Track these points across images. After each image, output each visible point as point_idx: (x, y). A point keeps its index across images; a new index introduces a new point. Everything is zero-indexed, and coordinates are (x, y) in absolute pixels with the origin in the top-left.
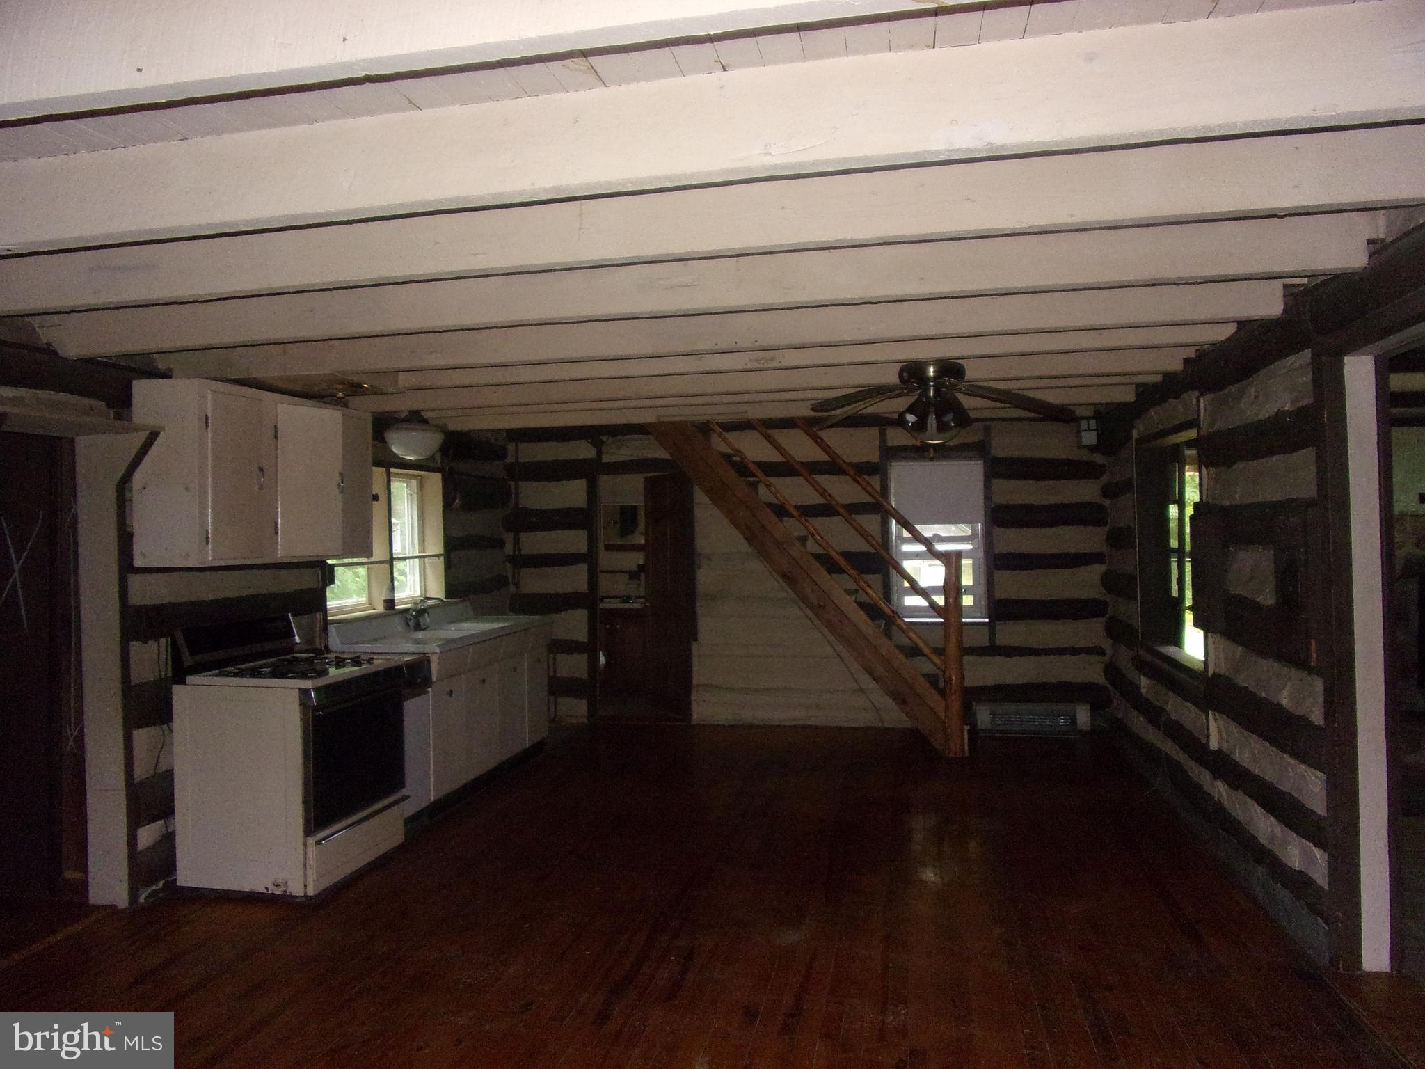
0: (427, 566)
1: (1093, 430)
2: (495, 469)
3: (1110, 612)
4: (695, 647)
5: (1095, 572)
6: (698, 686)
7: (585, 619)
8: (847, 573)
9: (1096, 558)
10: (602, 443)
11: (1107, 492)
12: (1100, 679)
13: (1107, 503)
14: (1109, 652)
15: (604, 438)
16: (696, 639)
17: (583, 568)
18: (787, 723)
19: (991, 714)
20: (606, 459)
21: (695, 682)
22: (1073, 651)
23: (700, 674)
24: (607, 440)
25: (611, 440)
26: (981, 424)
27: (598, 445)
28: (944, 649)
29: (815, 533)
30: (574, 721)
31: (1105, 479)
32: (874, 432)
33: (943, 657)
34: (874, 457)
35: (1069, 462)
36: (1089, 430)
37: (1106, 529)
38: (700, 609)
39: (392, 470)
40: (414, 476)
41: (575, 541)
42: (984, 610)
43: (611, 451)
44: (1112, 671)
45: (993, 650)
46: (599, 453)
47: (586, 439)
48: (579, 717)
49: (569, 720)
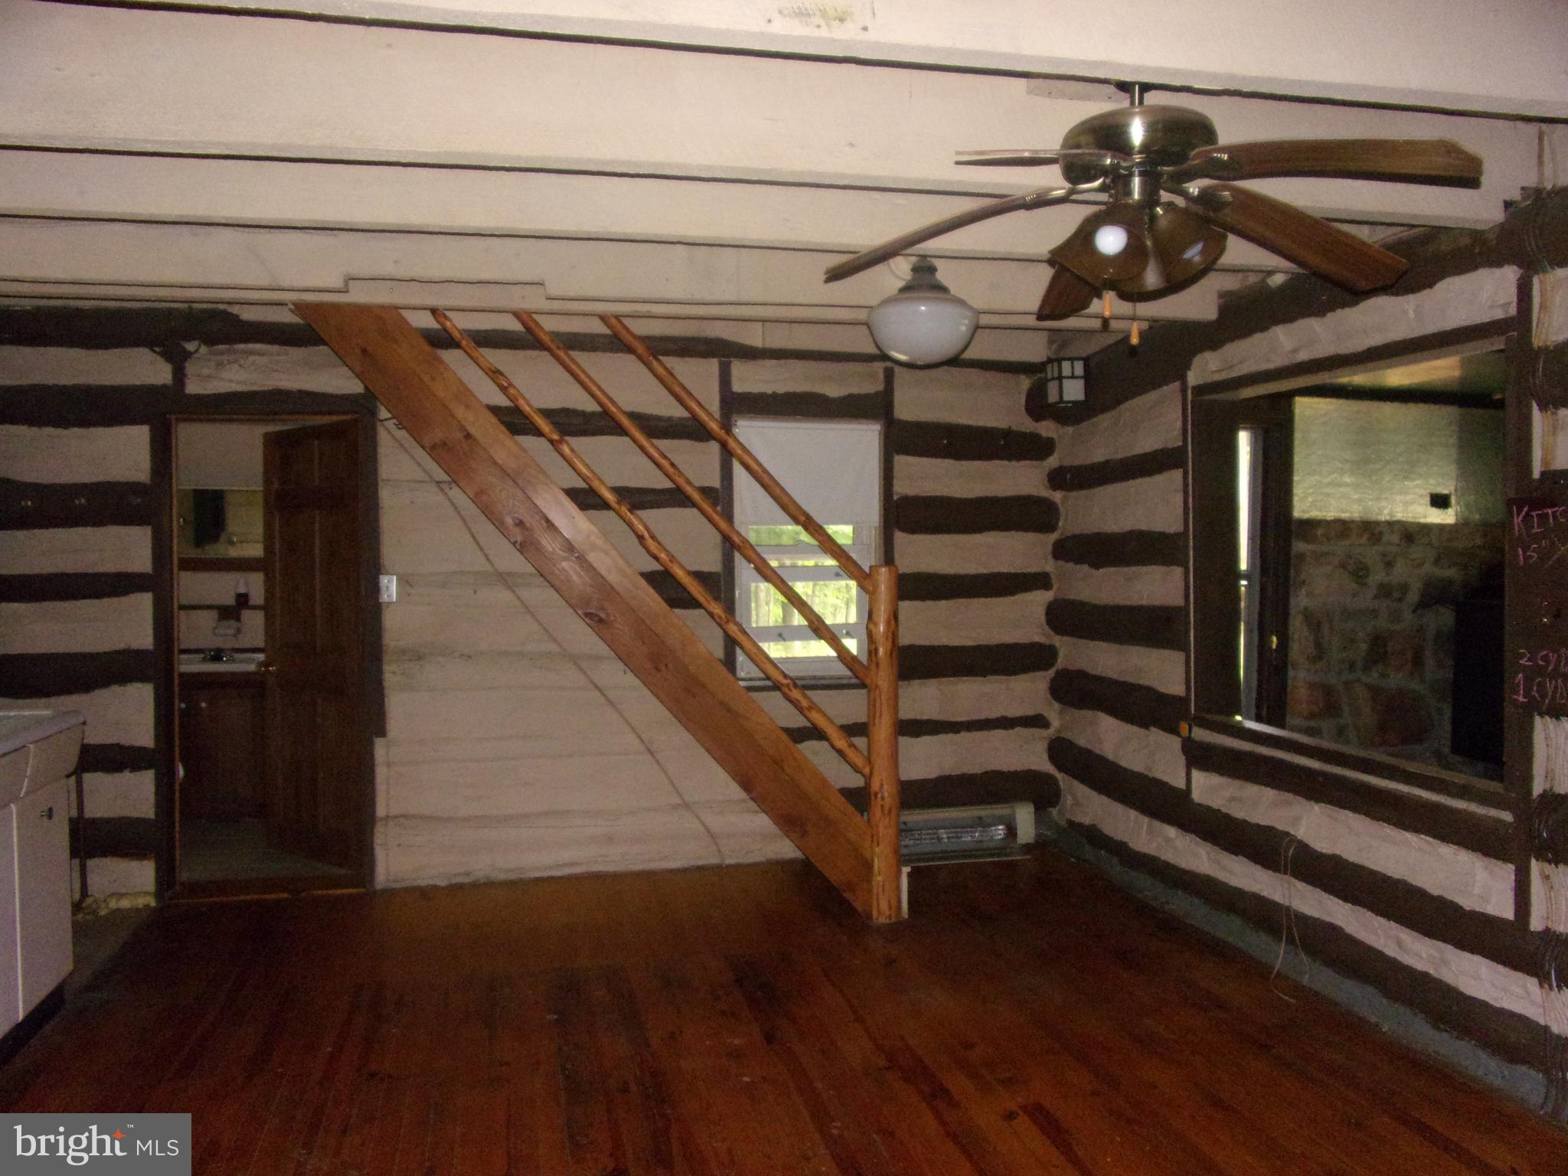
1: (1080, 377)
3: (1060, 663)
4: (380, 749)
5: (1038, 601)
6: (386, 818)
7: (152, 704)
8: (704, 608)
9: (1038, 581)
10: (187, 355)
11: (1058, 479)
12: (1046, 766)
13: (1057, 496)
14: (1056, 723)
15: (191, 346)
16: (383, 734)
17: (144, 602)
20: (192, 388)
21: (381, 811)
22: (1005, 723)
23: (388, 799)
24: (197, 351)
25: (204, 349)
26: (876, 366)
27: (178, 360)
29: (646, 535)
30: (125, 903)
31: (1053, 462)
32: (713, 366)
35: (1007, 434)
36: (1073, 377)
37: (1054, 537)
41: (124, 547)
43: (204, 372)
44: (1061, 751)
46: (179, 375)
47: (150, 344)
48: (137, 894)
49: (113, 904)
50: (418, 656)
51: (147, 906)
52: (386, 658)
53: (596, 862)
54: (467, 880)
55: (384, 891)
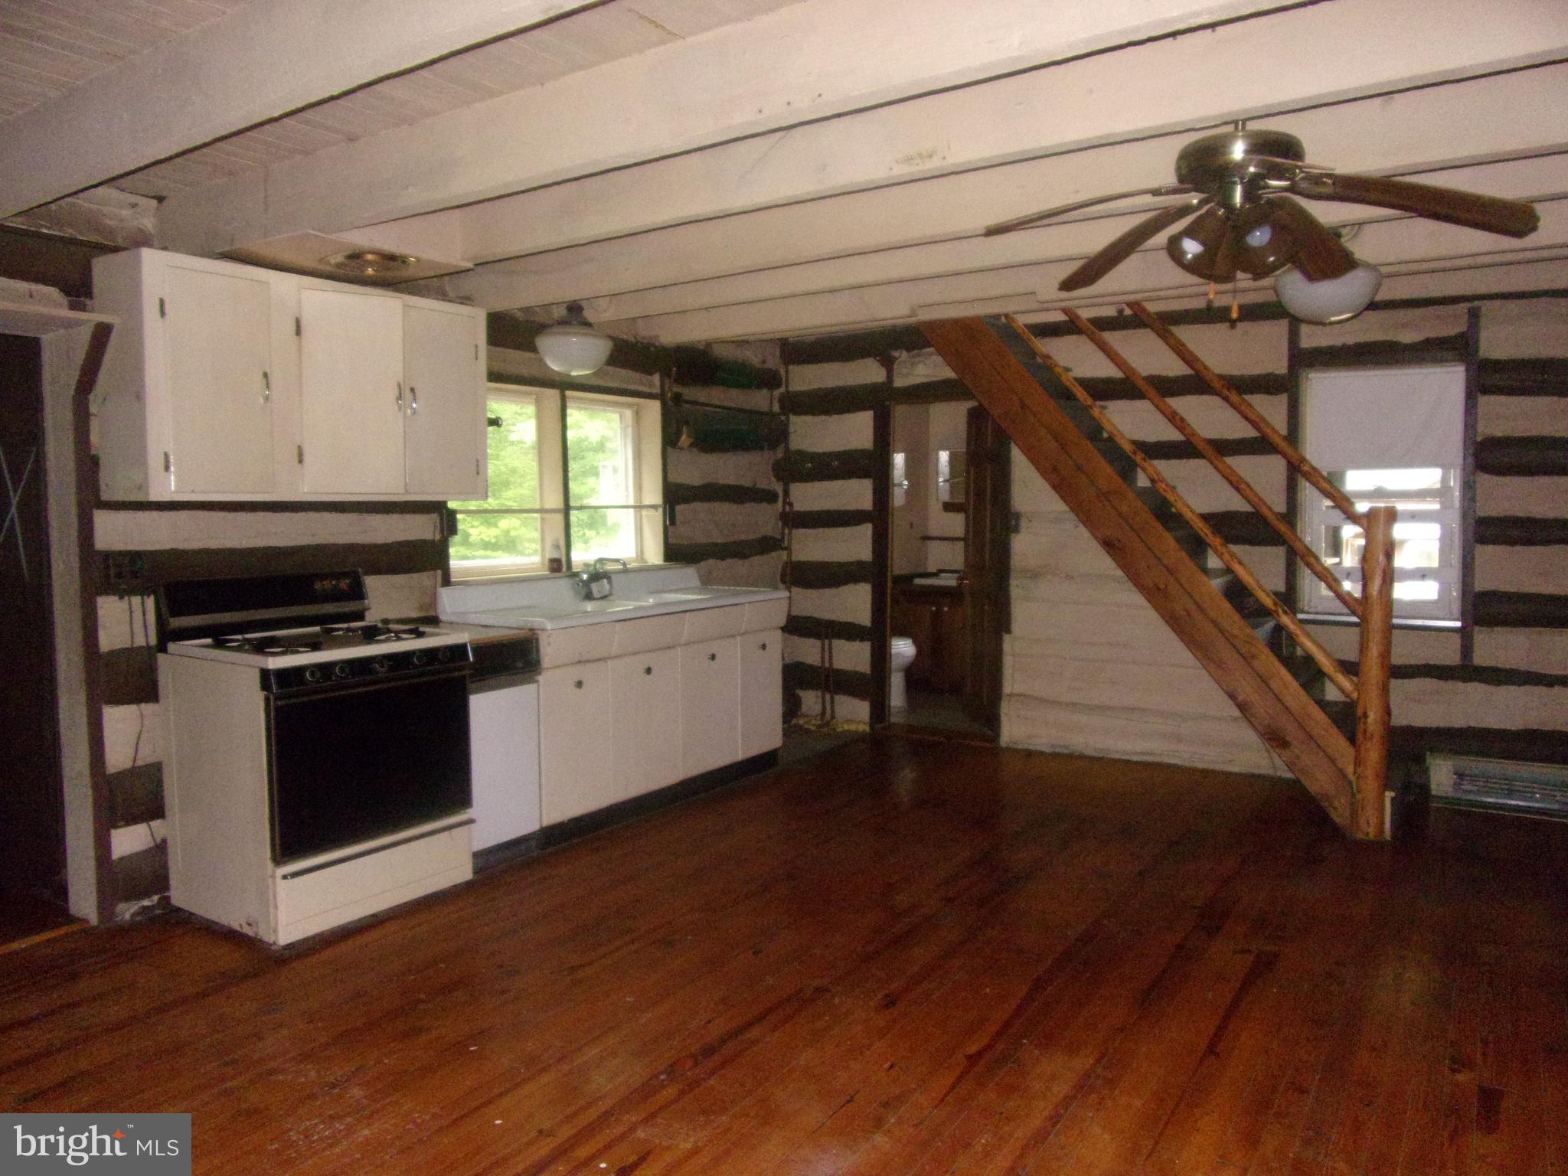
0: (645, 520)
2: (760, 400)
4: (1008, 644)
6: (1011, 695)
7: (868, 598)
10: (894, 360)
15: (896, 354)
16: (1009, 631)
17: (867, 529)
18: (1135, 758)
19: (1455, 774)
20: (899, 382)
21: (1007, 689)
23: (1012, 682)
24: (899, 356)
25: (904, 354)
26: (1464, 307)
27: (888, 363)
28: (1357, 664)
30: (853, 727)
32: (1283, 326)
33: (1355, 679)
34: (1281, 367)
38: (1017, 588)
39: (568, 393)
40: (629, 406)
41: (857, 494)
42: (1456, 608)
43: (905, 371)
45: (1466, 671)
46: (890, 374)
47: (875, 356)
48: (859, 722)
49: (846, 727)
50: (1035, 575)
51: (864, 731)
52: (1013, 575)
53: (1168, 755)
54: (1066, 751)
55: (1008, 749)
